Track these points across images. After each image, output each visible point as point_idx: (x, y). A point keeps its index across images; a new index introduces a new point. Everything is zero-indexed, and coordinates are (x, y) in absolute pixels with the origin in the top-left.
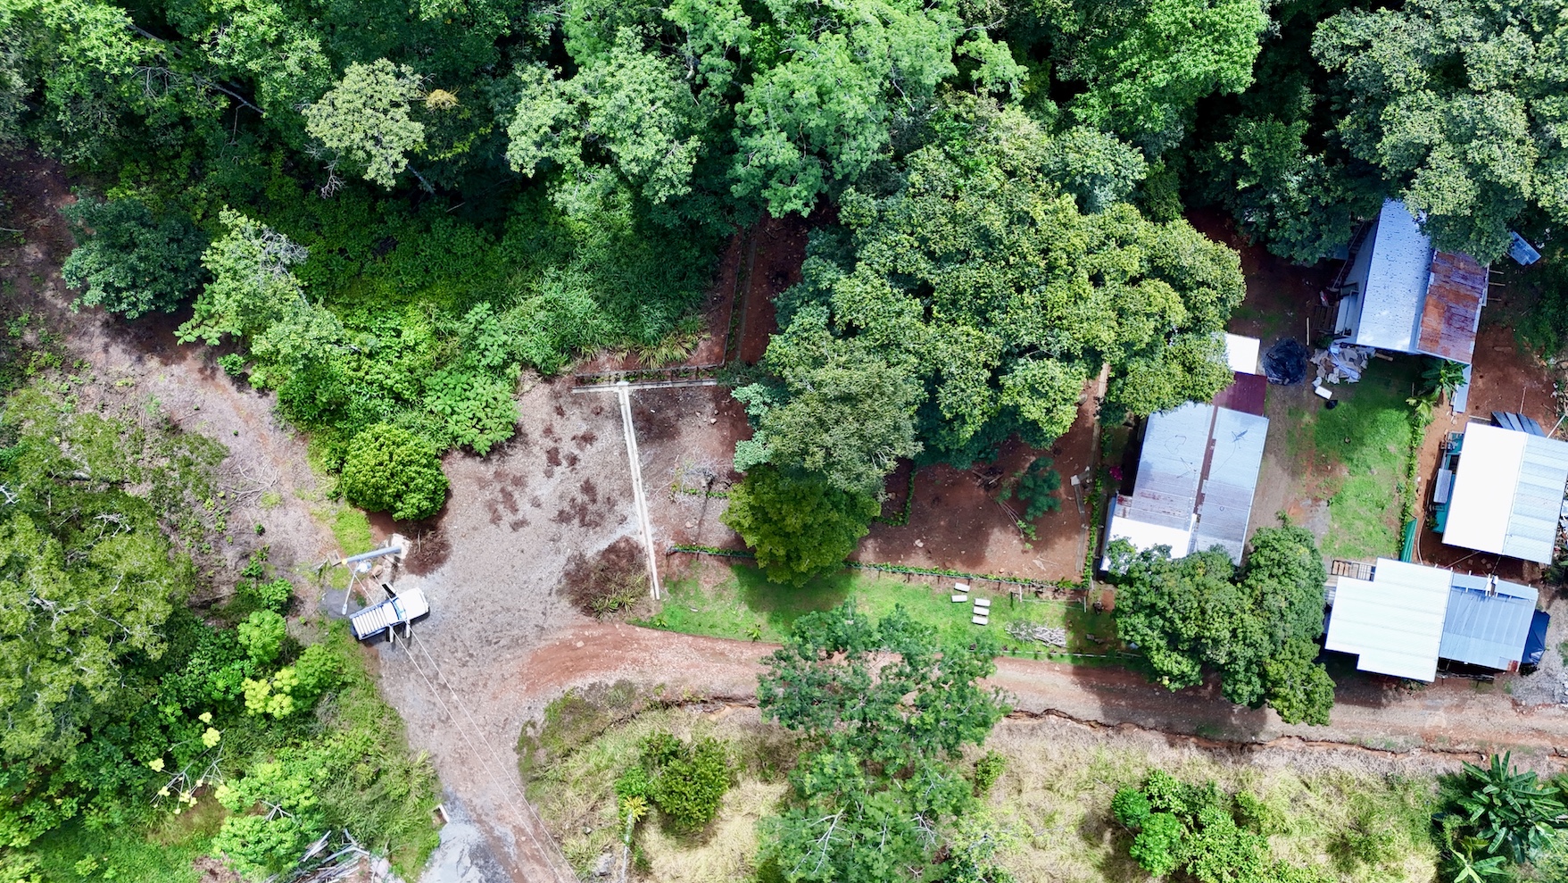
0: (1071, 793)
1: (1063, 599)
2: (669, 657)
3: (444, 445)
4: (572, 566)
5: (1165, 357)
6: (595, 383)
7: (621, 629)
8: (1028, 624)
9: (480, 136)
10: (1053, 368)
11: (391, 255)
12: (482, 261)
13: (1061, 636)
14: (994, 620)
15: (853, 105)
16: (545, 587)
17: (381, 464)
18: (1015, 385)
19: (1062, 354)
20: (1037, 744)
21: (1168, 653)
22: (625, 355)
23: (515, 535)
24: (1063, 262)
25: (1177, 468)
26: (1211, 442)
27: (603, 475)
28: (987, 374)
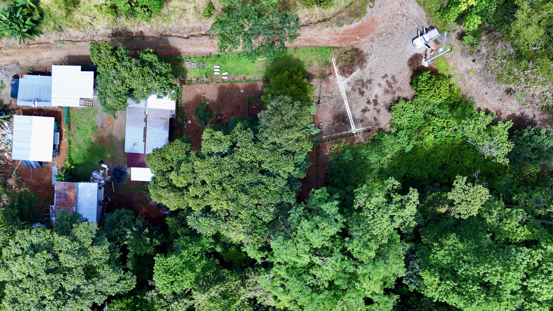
0: (177, 9)
1: (188, 79)
2: (326, 38)
3: (415, 100)
4: (364, 65)
5: (173, 161)
6: (364, 131)
7: (344, 45)
8: (200, 68)
9: (423, 203)
10: (215, 150)
11: (441, 164)
12: (409, 167)
13: (187, 65)
14: (212, 68)
15: (305, 224)
16: (373, 56)
17: (438, 88)
18: (227, 142)
19: (212, 155)
20: (191, 25)
21: (152, 61)
22: (355, 142)
23: (386, 73)
24: (217, 186)
25: (155, 130)
26: (145, 141)
27: (357, 99)
28: (238, 145)
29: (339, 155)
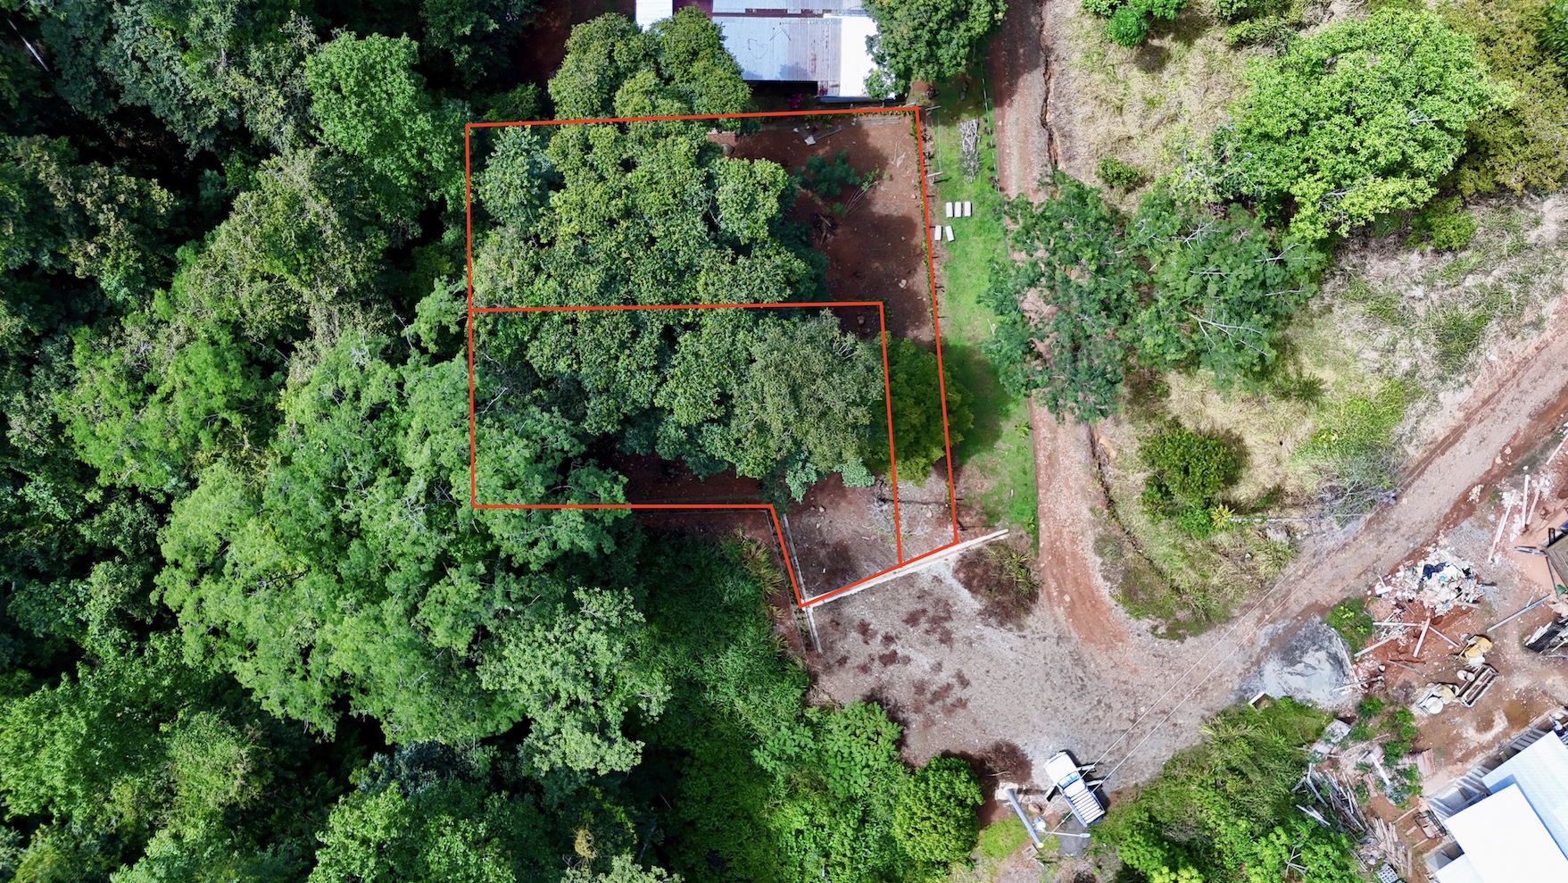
0: (1121, 87)
1: (931, 131)
2: (1062, 509)
3: (900, 768)
4: (992, 620)
5: (688, 81)
6: (808, 632)
7: (1045, 561)
8: (962, 161)
9: (604, 798)
10: (725, 194)
11: (724, 854)
12: (711, 765)
13: (968, 125)
14: (965, 195)
15: (518, 452)
16: (1018, 643)
17: (935, 827)
18: (748, 228)
19: (708, 188)
20: (1079, 130)
21: (971, 19)
22: (775, 609)
23: (973, 682)
24: (620, 203)
25: (781, 40)
26: (749, 13)
27: (897, 608)
28: (741, 259)
29: (736, 565)
